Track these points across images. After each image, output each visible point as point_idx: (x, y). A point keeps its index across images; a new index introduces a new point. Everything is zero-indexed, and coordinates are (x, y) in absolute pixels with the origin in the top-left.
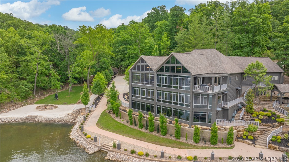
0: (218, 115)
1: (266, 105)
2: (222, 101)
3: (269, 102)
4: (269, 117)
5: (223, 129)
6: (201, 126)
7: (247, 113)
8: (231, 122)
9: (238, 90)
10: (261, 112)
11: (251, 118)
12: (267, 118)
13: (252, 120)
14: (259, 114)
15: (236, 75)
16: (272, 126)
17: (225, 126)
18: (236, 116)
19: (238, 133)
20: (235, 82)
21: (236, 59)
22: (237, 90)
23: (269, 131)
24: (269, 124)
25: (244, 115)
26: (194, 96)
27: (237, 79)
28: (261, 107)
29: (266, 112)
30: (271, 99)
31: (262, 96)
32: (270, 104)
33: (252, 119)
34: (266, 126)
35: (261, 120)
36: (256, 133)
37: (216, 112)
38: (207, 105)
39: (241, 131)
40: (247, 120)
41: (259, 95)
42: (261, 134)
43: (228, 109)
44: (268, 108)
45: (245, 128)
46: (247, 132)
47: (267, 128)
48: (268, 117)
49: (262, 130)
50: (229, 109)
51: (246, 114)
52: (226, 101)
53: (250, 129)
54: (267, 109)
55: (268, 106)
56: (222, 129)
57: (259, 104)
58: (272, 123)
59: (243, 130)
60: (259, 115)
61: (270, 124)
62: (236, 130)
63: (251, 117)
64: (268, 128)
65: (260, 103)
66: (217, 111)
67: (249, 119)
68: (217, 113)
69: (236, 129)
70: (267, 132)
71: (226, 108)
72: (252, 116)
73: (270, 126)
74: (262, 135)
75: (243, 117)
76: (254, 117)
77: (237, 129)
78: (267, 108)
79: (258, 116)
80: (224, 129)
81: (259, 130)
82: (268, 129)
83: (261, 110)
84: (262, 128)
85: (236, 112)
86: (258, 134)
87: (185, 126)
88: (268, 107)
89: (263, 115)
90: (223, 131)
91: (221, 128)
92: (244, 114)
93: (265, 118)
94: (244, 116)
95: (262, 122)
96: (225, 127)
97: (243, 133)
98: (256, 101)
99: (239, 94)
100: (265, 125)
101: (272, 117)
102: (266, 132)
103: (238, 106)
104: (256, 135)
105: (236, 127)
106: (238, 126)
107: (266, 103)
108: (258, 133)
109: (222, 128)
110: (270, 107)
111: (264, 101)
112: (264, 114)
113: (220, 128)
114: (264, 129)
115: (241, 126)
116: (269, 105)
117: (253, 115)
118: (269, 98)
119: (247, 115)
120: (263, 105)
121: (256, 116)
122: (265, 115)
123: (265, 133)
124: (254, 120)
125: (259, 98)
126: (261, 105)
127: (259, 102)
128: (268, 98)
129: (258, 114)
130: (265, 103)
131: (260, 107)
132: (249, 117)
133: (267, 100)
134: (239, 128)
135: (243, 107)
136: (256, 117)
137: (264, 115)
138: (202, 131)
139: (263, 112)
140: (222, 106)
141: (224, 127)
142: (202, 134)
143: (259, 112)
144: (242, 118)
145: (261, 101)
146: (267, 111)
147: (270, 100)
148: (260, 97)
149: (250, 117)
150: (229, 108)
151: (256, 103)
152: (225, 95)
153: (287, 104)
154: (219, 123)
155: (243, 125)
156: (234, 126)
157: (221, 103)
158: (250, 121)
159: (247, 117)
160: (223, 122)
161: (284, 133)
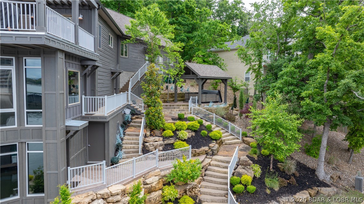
0: (71, 150)
1: (175, 108)
2: (83, 96)
3: (174, 103)
4: (197, 131)
7: (149, 130)
9: (115, 73)
11: (163, 141)
12: (194, 134)
13: (167, 147)
14: (175, 128)
15: (110, 30)
16: (210, 151)
17: (103, 187)
20: (108, 50)
22: (113, 73)
23: (210, 165)
24: (204, 148)
25: (146, 136)
27: (111, 46)
30: (176, 97)
32: (180, 105)
33: (166, 142)
34: (199, 154)
35: (184, 141)
37: (64, 139)
38: (15, 110)
39: (156, 189)
42: (201, 180)
43: (108, 120)
45: (163, 173)
46: (171, 186)
48: (195, 131)
50: (108, 122)
51: (148, 134)
52: (93, 93)
55: (179, 111)
58: (207, 145)
59: (158, 182)
60: (177, 129)
61: (206, 148)
63: (165, 138)
64: (205, 158)
66: (68, 132)
67: (161, 145)
68: (67, 140)
71: (101, 117)
72: (164, 135)
73: (207, 154)
75: (145, 142)
77: (145, 183)
79: (175, 132)
82: (206, 162)
83: (173, 120)
85: (121, 130)
93: (190, 135)
94: (147, 139)
97: (161, 192)
102: (206, 173)
103: (125, 114)
106: (146, 175)
111: (165, 102)
112: (187, 127)
115: (152, 173)
116: (179, 108)
117: (166, 133)
118: (172, 95)
119: (151, 135)
121: (172, 134)
123: (205, 175)
124: (170, 146)
132: (159, 140)
134: (148, 181)
135: (134, 117)
136: (172, 137)
137: (187, 129)
139: (183, 123)
140: (84, 113)
144: (144, 144)
146: (185, 119)
149: (161, 139)
150: (109, 116)
152: (88, 77)
153: (209, 102)
154: (80, 182)
155: (154, 168)
156: (135, 177)
157: (79, 102)
158: (163, 150)
159: (156, 141)
160: (95, 175)
161: (244, 164)
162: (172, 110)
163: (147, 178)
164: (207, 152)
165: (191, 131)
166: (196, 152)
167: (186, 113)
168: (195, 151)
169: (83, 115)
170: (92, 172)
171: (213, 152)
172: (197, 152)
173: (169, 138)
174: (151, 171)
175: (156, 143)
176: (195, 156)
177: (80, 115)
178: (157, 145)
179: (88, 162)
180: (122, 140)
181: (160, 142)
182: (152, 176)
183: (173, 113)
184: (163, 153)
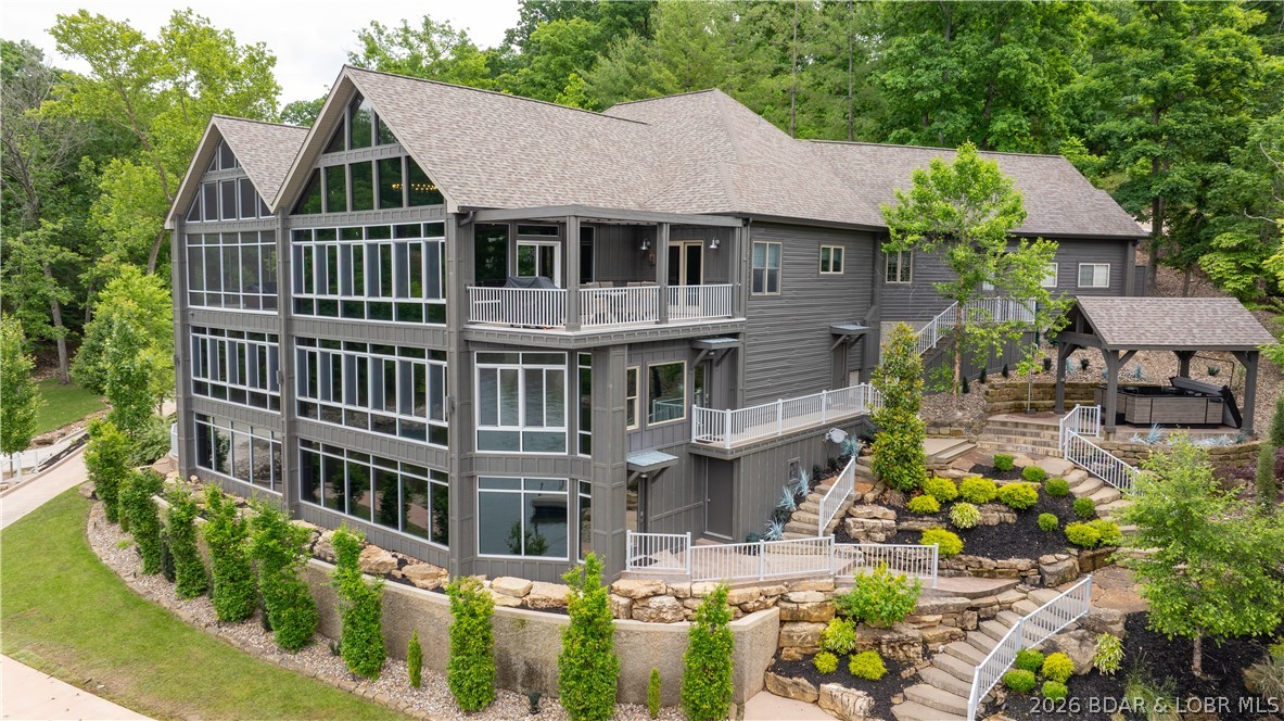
1: (1024, 434)
2: (695, 408)
3: (1046, 417)
4: (1026, 513)
5: (669, 601)
6: (519, 584)
7: (880, 487)
8: (755, 551)
9: (840, 336)
10: (975, 481)
11: (898, 521)
12: (1011, 518)
13: (902, 536)
14: (956, 493)
15: (826, 236)
16: (1033, 575)
17: (682, 578)
18: (802, 506)
19: (787, 628)
20: (818, 285)
21: (858, 156)
22: (836, 336)
23: (1010, 609)
24: (1013, 561)
25: (860, 501)
26: (477, 366)
27: (837, 268)
28: (990, 447)
29: (1011, 478)
30: (1059, 396)
31: (1008, 382)
32: (1049, 429)
33: (905, 525)
34: (992, 574)
35: (962, 532)
36: (910, 631)
37: (621, 483)
38: (565, 429)
39: (811, 616)
40: (868, 534)
41: (989, 377)
42: (952, 634)
44: (1033, 456)
45: (838, 591)
46: (847, 623)
47: (1000, 591)
48: (1017, 510)
49: (960, 610)
50: (740, 460)
51: (870, 496)
53: (861, 602)
54: (1021, 460)
55: (1034, 443)
56: (655, 602)
57: (975, 432)
58: (1033, 554)
59: (822, 606)
60: (960, 499)
61: (1022, 563)
62: (767, 608)
63: (903, 513)
64: (1007, 588)
65: (988, 422)
66: (630, 472)
67: (884, 529)
68: (635, 486)
69: (770, 601)
70: (993, 617)
71: (717, 450)
72: (910, 505)
73: (1023, 579)
74: (953, 646)
75: (848, 514)
76: (919, 515)
77: (783, 598)
78: (1028, 454)
79: (947, 504)
80: (671, 608)
81: (939, 607)
82: (1001, 598)
83: (975, 469)
84: (964, 595)
85: (805, 478)
86: (929, 634)
87: (426, 583)
88: (1030, 447)
89: (982, 498)
90: (663, 620)
91: (655, 594)
92: (856, 494)
93: (994, 519)
94: (858, 509)
95: (966, 551)
96: (685, 586)
97: (821, 627)
98: (961, 408)
99: (862, 365)
100: (989, 571)
101: (1042, 516)
102: (984, 624)
103: (830, 441)
104: (910, 642)
105: (773, 590)
106: (793, 583)
107: (1025, 425)
108: (931, 626)
109: (657, 599)
110: (1041, 450)
111: (1019, 409)
112: (993, 496)
113: (647, 597)
114: (973, 596)
115: (812, 583)
116: (1038, 435)
117: (917, 502)
118: (1050, 391)
119: (877, 502)
120: (1006, 433)
121: (935, 506)
122: (997, 500)
123: (978, 628)
124: (915, 536)
125: (987, 393)
126: (990, 436)
127: (981, 417)
128: (1044, 393)
129: (951, 490)
130: (1017, 424)
131: (984, 450)
132: (885, 516)
133: (1032, 406)
134: (792, 596)
136: (933, 514)
137: (991, 502)
138: (523, 623)
139: (983, 482)
140: (695, 437)
141: (676, 586)
142: (521, 643)
143: (957, 480)
144: (843, 519)
145: (998, 412)
146: (1016, 473)
147: (1053, 408)
148: (992, 387)
149: (892, 514)
150: (740, 449)
151: (961, 425)
152: (717, 365)
153: (1149, 426)
154: (656, 561)
155: (825, 573)
156: (762, 580)
157: (682, 416)
158: (888, 540)
159: (875, 518)
160: (701, 559)
161: (1097, 628)
162: (1009, 440)
163: (795, 589)
164: (1023, 574)
165: (1004, 508)
166: (981, 567)
167: (1051, 454)
168: (980, 562)
169: (694, 441)
170: (721, 556)
171: (1042, 580)
172: (986, 567)
173: (922, 516)
174: (809, 579)
175: (875, 521)
176: (981, 576)
177: (687, 440)
178: (874, 527)
179: (707, 532)
180: (799, 499)
181: (887, 522)
182: (811, 588)
183: (1010, 448)
184: (880, 549)
